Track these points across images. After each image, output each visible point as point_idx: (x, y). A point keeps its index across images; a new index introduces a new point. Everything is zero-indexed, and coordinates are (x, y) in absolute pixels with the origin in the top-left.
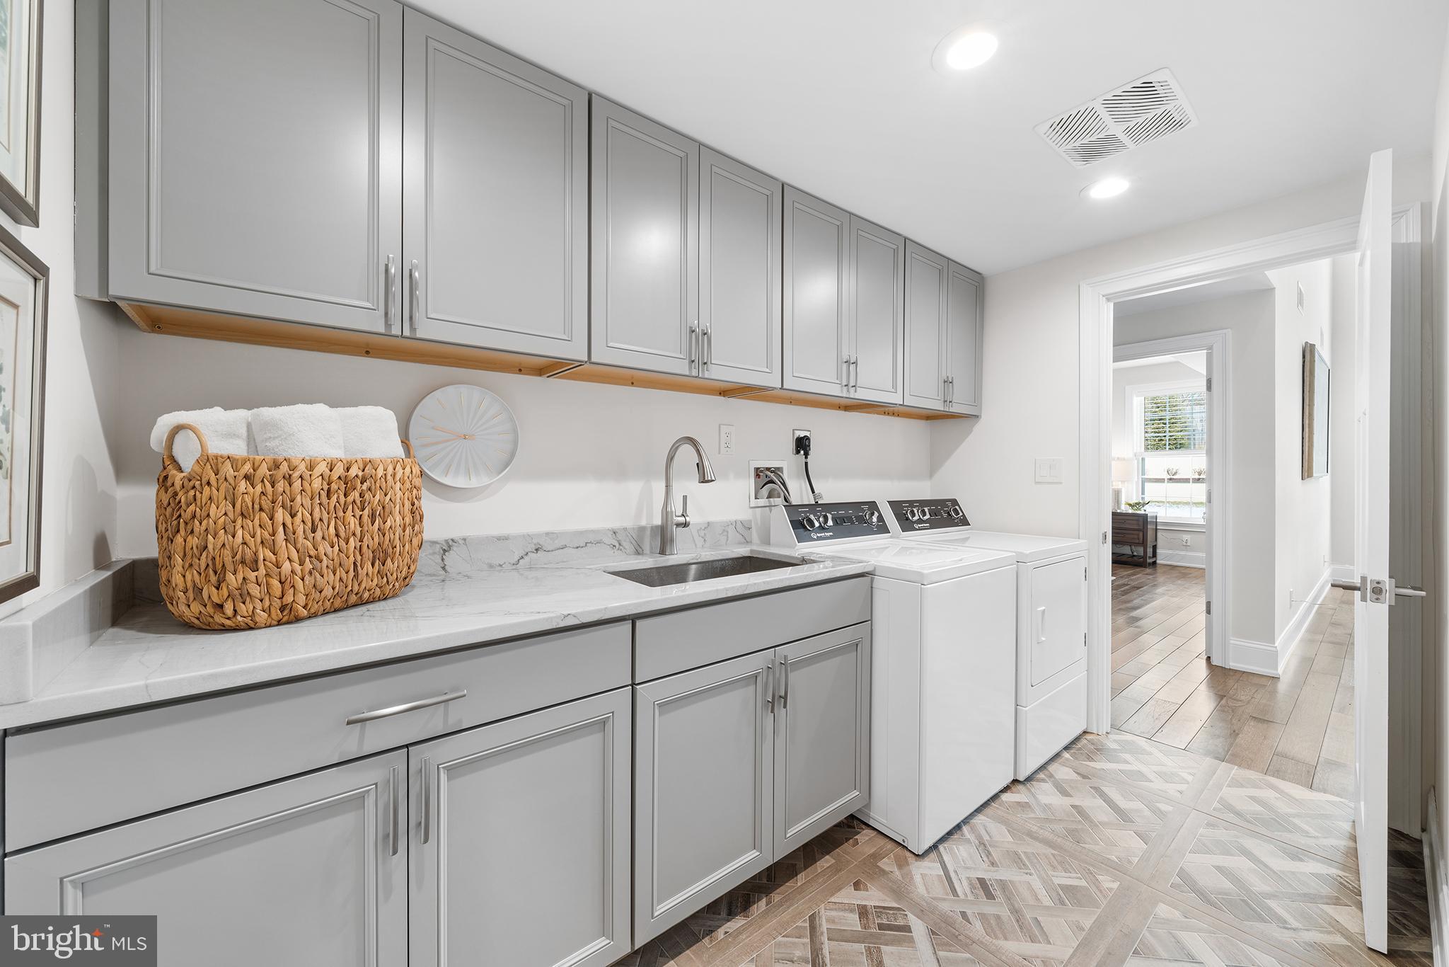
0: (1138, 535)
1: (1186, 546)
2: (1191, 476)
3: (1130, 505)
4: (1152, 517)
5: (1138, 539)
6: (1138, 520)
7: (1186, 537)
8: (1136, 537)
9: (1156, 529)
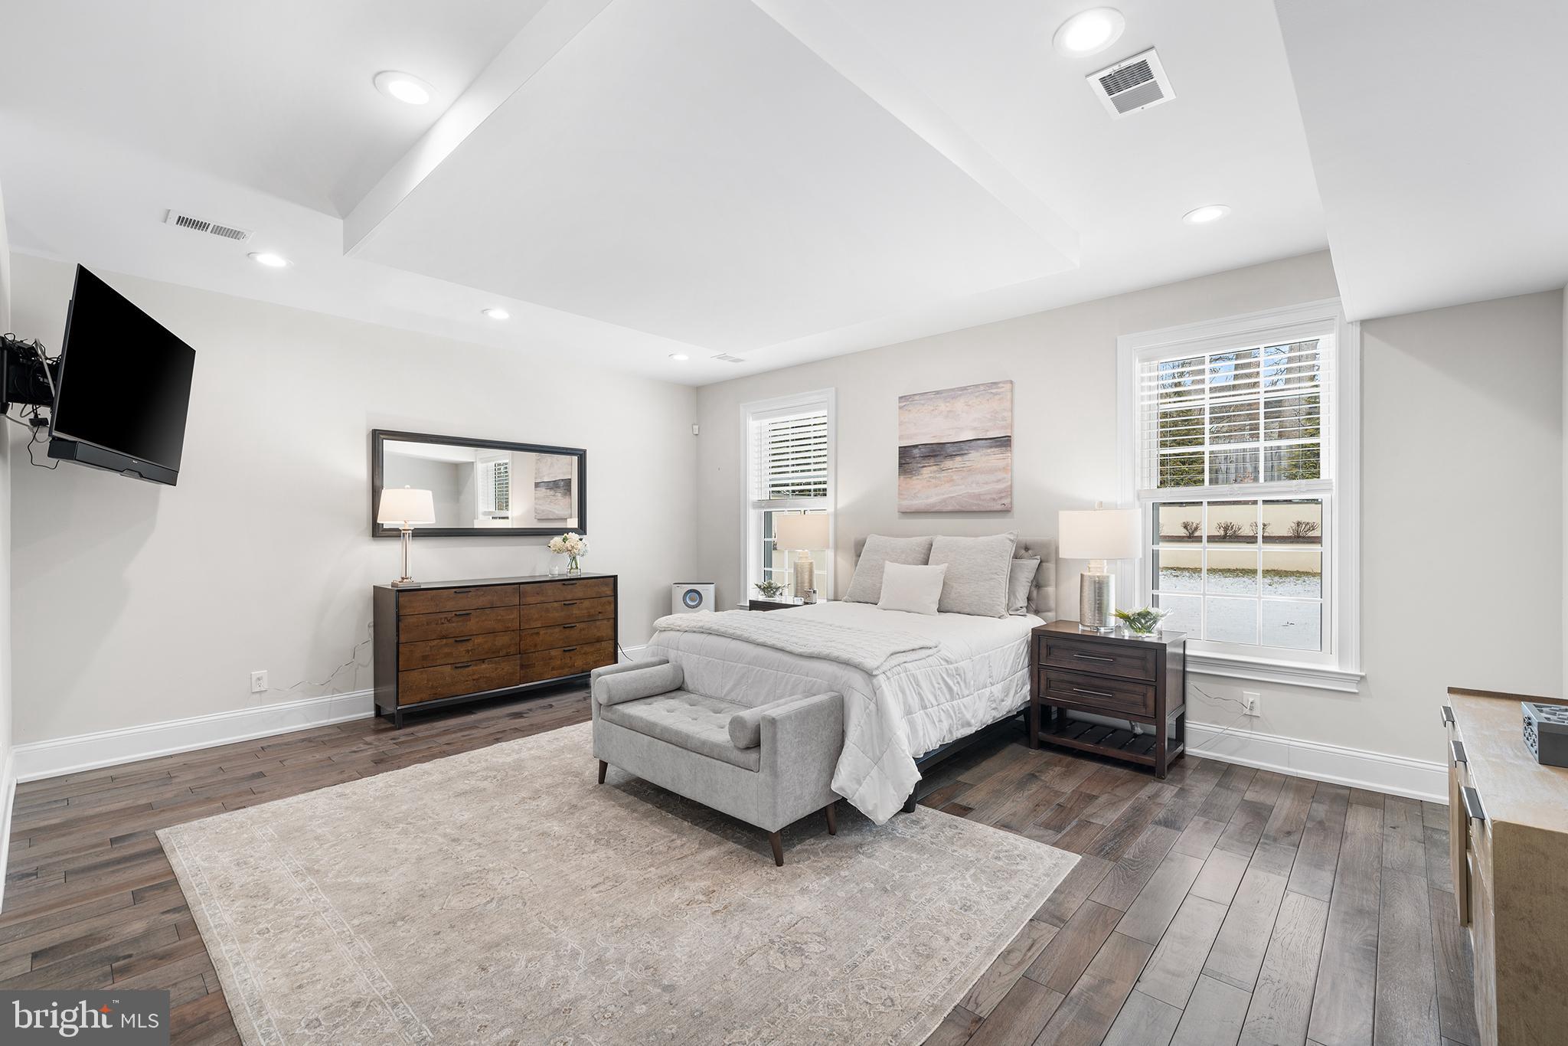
0: (1145, 695)
1: (1251, 718)
2: (1285, 532)
3: (1126, 618)
4: (1174, 644)
5: (1145, 705)
6: (1144, 659)
7: (1250, 695)
8: (1139, 698)
9: (1184, 672)
